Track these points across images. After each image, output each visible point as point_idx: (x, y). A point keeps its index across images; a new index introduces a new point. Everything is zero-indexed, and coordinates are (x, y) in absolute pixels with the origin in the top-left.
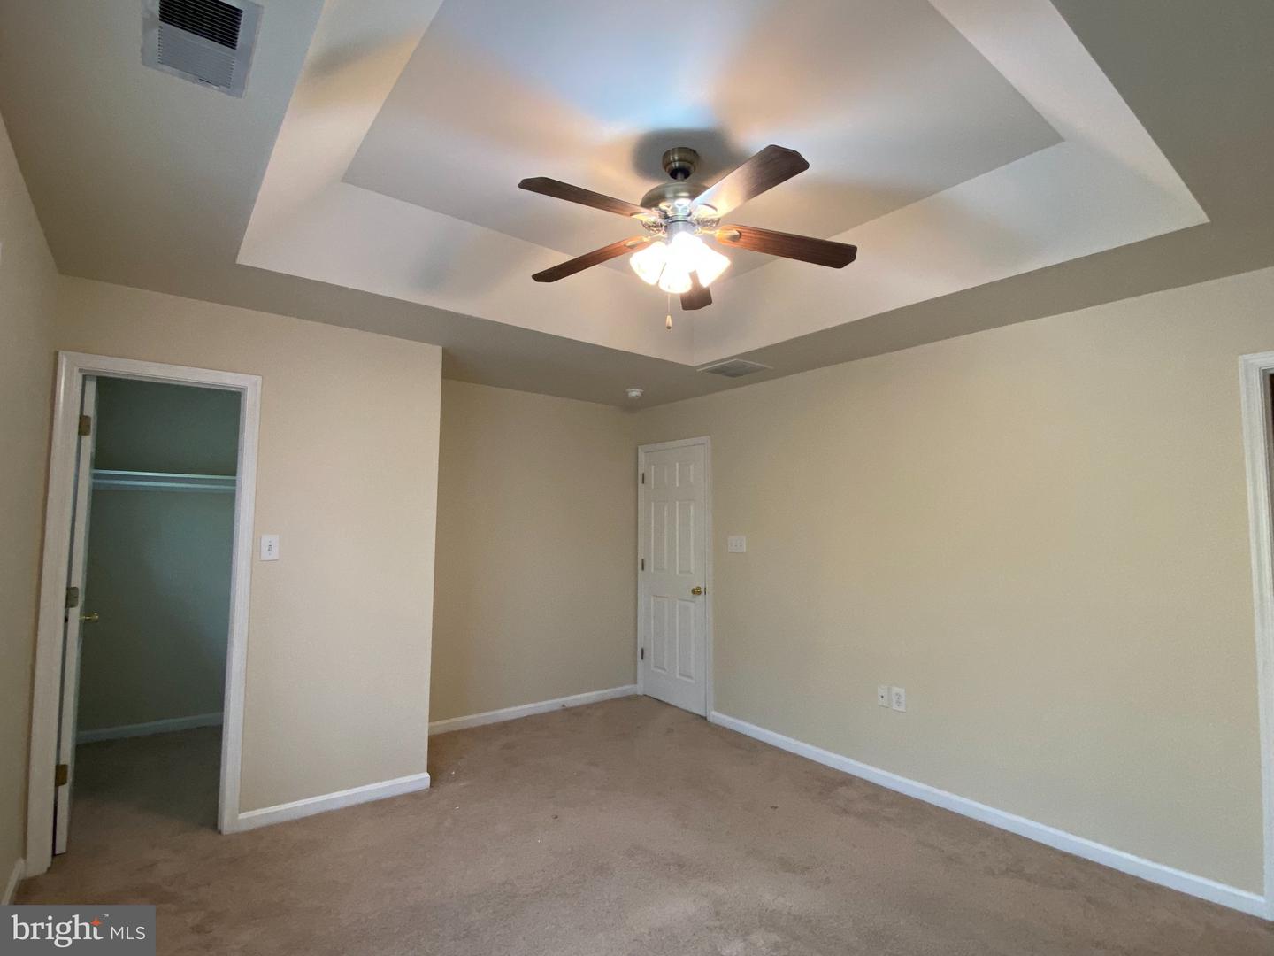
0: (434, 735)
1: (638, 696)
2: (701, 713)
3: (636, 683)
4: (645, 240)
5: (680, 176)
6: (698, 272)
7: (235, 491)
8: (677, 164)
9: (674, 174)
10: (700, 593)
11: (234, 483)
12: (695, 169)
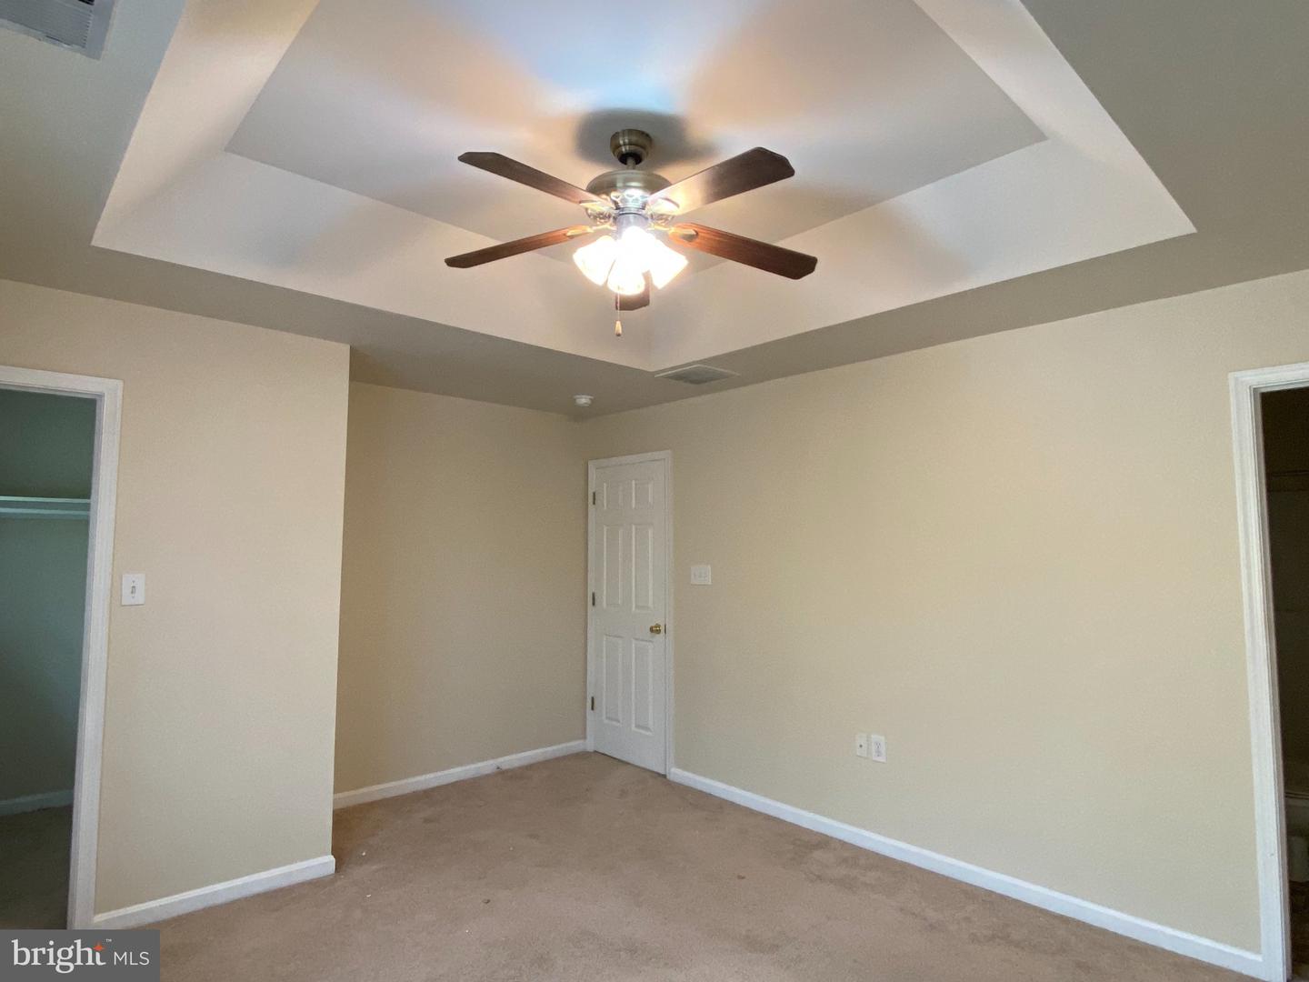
0: (340, 806)
1: (588, 752)
2: (662, 772)
3: (585, 738)
4: (589, 230)
5: (630, 161)
6: (652, 272)
7: (88, 516)
8: (627, 147)
9: (623, 159)
10: (658, 632)
11: (87, 507)
12: (647, 153)
